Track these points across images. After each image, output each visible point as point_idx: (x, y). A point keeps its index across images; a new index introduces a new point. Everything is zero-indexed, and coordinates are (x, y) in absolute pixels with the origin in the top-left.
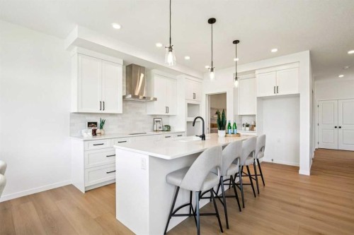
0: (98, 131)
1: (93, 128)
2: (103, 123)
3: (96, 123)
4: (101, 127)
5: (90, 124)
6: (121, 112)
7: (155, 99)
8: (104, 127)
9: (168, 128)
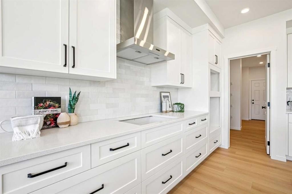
0: (63, 118)
1: (50, 111)
2: (75, 98)
3: (57, 100)
4: (71, 109)
5: (39, 102)
6: (114, 76)
7: (171, 56)
8: (79, 107)
9: (181, 108)
